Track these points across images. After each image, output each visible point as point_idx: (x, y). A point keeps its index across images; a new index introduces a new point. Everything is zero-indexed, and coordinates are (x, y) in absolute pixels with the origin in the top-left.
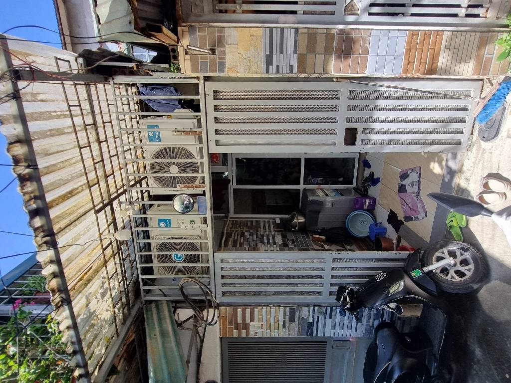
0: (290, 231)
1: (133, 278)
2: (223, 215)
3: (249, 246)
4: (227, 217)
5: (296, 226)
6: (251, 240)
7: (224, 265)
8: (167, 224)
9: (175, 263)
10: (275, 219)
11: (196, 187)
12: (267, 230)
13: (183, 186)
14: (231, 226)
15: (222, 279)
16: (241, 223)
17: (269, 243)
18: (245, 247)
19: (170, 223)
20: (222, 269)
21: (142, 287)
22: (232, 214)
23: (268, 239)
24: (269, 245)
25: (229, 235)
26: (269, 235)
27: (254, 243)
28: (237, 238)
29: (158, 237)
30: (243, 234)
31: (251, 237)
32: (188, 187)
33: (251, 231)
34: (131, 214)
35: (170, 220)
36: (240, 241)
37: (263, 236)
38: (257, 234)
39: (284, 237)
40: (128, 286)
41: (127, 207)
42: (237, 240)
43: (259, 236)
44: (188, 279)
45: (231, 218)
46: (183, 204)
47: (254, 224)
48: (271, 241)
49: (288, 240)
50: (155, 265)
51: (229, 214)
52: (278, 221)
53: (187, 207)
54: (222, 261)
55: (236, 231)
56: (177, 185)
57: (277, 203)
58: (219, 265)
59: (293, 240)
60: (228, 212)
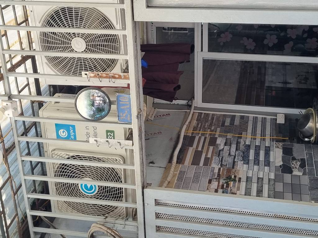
0: (300, 141)
1: (17, 215)
2: (184, 102)
3: (221, 165)
4: (189, 106)
5: (312, 135)
6: (225, 154)
7: (161, 210)
8: (69, 134)
9: (83, 196)
10: (275, 114)
11: (114, 77)
12: (258, 137)
13: (92, 75)
14: (195, 123)
15: (157, 231)
16: (213, 118)
17: (257, 161)
18: (213, 165)
19: (74, 132)
20: (158, 216)
21: (32, 229)
22: (198, 101)
23: (257, 154)
24: (256, 167)
25: (189, 141)
26: (259, 146)
27: (230, 160)
28: (203, 148)
29: (56, 152)
30: (213, 142)
31: (227, 148)
32: (101, 77)
33: (229, 136)
34: (11, 116)
35: (73, 127)
36: (206, 155)
37: (248, 147)
38: (238, 143)
39: (287, 152)
40: (7, 228)
41: (5, 104)
42: (201, 152)
43: (242, 147)
44: (101, 226)
45: (196, 108)
46: (93, 105)
47: (237, 122)
48: (262, 157)
49: (294, 159)
50: (53, 197)
51: (194, 101)
52: (281, 120)
53: (100, 110)
54: (157, 203)
55: (203, 135)
56: (83, 73)
57: (286, 83)
58: (151, 209)
59: (303, 161)
60: (192, 97)
